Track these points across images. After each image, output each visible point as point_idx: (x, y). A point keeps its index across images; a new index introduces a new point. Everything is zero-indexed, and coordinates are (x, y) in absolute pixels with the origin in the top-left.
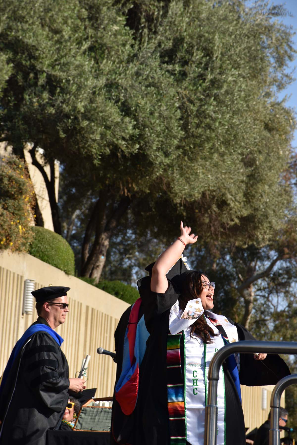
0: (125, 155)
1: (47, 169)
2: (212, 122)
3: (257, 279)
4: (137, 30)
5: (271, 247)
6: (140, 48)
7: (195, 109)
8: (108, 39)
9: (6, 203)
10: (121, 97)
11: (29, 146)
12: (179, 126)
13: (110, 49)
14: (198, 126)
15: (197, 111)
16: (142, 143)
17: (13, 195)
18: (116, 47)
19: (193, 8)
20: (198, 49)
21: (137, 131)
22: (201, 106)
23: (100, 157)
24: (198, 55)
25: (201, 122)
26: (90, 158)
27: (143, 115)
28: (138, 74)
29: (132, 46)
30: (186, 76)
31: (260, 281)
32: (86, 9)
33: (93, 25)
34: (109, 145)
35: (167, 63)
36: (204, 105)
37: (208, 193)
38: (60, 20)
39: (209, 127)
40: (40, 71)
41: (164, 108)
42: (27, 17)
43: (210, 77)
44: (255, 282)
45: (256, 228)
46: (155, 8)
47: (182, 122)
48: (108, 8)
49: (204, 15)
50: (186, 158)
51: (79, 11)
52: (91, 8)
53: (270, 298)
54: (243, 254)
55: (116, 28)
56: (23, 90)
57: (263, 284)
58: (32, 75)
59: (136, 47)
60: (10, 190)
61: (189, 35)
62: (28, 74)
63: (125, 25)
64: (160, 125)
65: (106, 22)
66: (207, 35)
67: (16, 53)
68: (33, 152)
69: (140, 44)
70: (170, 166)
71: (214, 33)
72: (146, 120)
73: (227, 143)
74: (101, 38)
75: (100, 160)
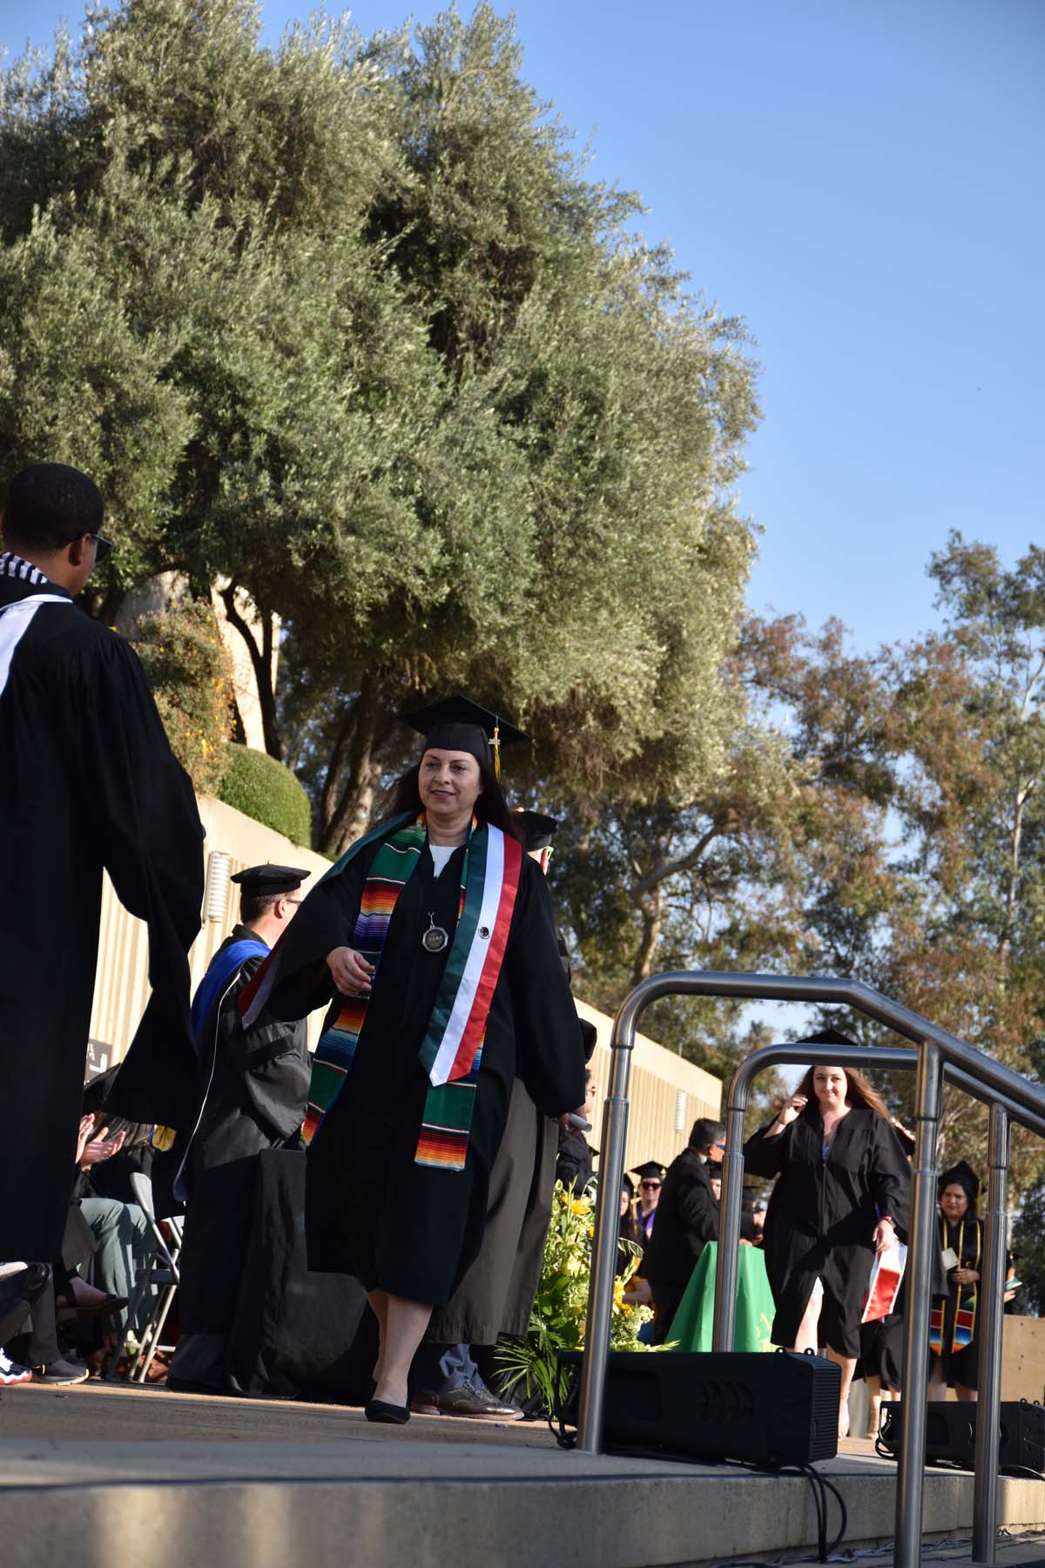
0: (420, 607)
1: (257, 631)
2: (599, 546)
3: (669, 873)
4: (451, 354)
5: (701, 806)
6: (457, 389)
7: (567, 518)
8: (392, 371)
9: (177, 694)
10: (417, 488)
11: (222, 582)
12: (532, 552)
13: (397, 389)
14: (571, 553)
15: (571, 522)
16: (456, 582)
17: (193, 677)
18: (410, 387)
19: (565, 315)
20: (573, 398)
21: (447, 559)
22: (578, 514)
23: (368, 609)
24: (574, 409)
25: (578, 546)
26: (347, 609)
27: (460, 527)
28: (452, 442)
29: (442, 386)
30: (550, 453)
31: (675, 877)
32: (349, 308)
33: (363, 340)
34: (389, 583)
35: (512, 423)
36: (585, 512)
37: (582, 691)
38: (299, 329)
39: (592, 554)
40: (253, 430)
41: (502, 513)
42: (230, 321)
43: (598, 454)
44: (665, 880)
45: (674, 769)
46: (489, 311)
47: (537, 543)
48: (394, 309)
49: (586, 331)
50: (544, 618)
51: (336, 312)
52: (360, 305)
53: (695, 913)
54: (644, 822)
55: (410, 347)
56: (218, 466)
57: (682, 883)
58: (236, 437)
59: (450, 390)
60: (186, 666)
61: (557, 368)
62: (230, 436)
63: (429, 345)
64: (494, 548)
65: (389, 337)
66: (592, 368)
67: (206, 391)
68: (228, 596)
69: (458, 381)
70: (511, 631)
71: (606, 365)
72: (465, 535)
73: (626, 590)
74: (380, 367)
75: (370, 614)
